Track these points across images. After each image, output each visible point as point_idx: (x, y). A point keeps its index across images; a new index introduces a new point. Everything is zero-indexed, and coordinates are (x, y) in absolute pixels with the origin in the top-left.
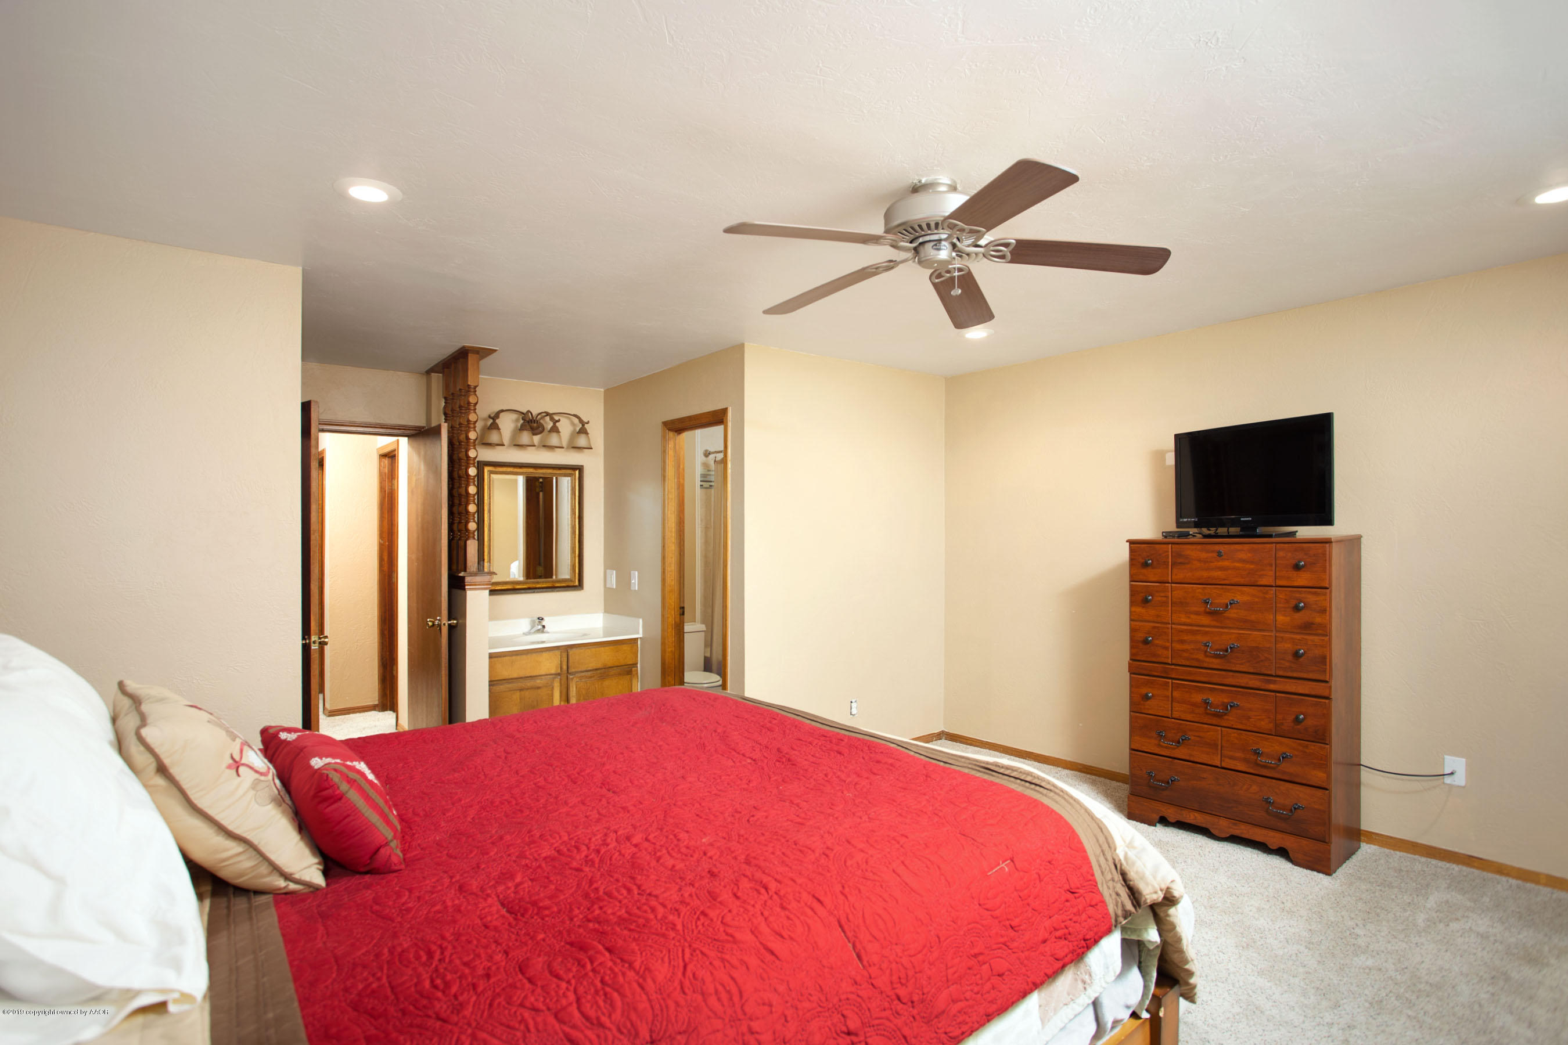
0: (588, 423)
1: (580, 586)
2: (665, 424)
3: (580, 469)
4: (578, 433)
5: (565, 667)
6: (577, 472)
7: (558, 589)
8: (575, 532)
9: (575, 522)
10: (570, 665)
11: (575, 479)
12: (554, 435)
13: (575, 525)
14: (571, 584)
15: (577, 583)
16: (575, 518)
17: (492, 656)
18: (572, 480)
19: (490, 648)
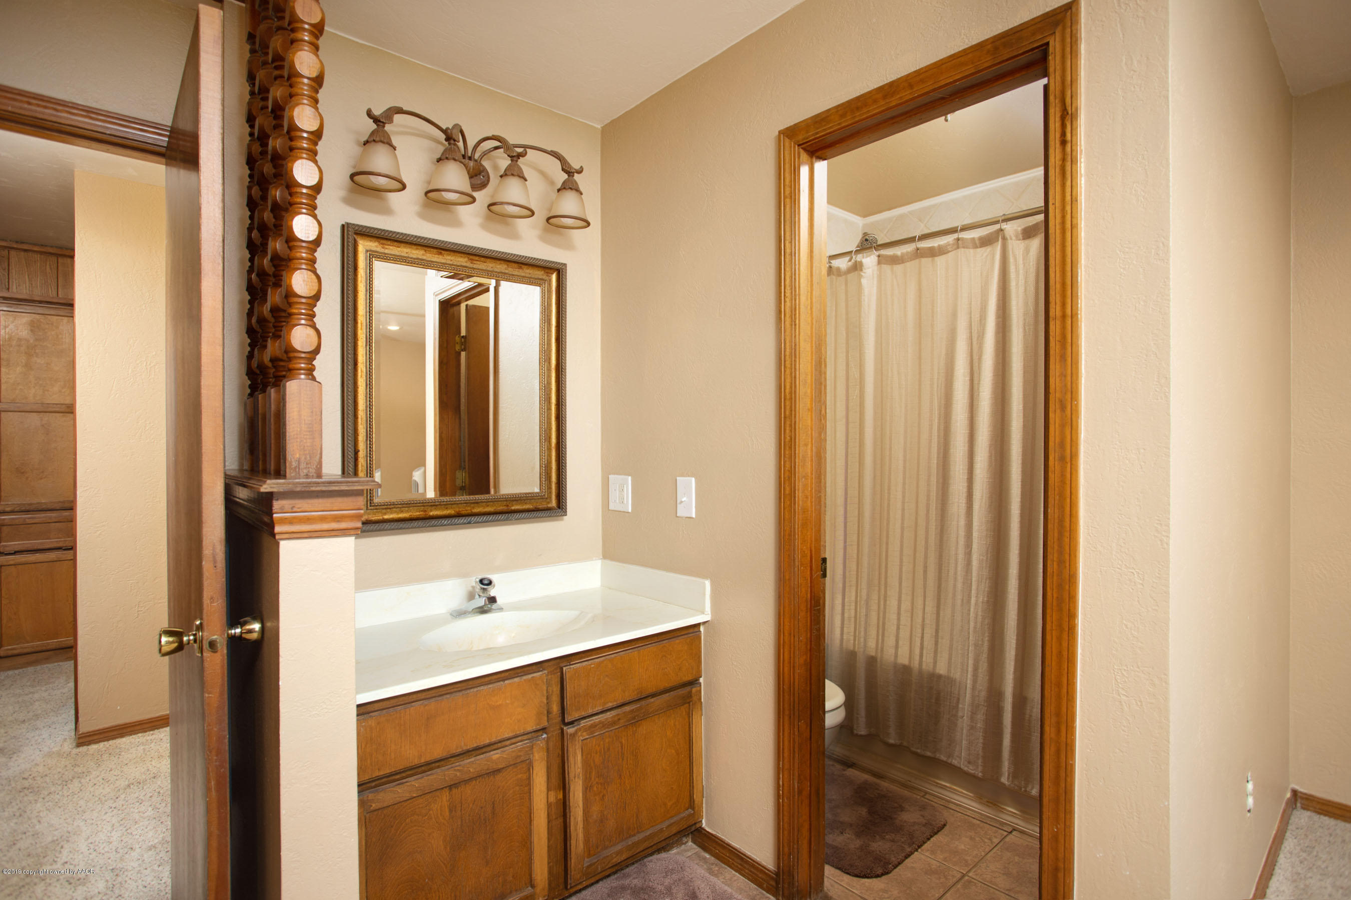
0: (580, 171)
1: (561, 506)
2: (789, 133)
3: (560, 271)
4: (559, 190)
5: (555, 708)
6: (554, 277)
7: (517, 516)
8: (550, 398)
9: (549, 376)
10: (568, 702)
11: (550, 291)
12: (513, 183)
13: (549, 383)
14: (543, 505)
15: (554, 503)
16: (549, 370)
17: (363, 710)
18: (543, 292)
19: (359, 691)
